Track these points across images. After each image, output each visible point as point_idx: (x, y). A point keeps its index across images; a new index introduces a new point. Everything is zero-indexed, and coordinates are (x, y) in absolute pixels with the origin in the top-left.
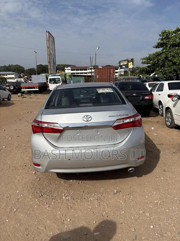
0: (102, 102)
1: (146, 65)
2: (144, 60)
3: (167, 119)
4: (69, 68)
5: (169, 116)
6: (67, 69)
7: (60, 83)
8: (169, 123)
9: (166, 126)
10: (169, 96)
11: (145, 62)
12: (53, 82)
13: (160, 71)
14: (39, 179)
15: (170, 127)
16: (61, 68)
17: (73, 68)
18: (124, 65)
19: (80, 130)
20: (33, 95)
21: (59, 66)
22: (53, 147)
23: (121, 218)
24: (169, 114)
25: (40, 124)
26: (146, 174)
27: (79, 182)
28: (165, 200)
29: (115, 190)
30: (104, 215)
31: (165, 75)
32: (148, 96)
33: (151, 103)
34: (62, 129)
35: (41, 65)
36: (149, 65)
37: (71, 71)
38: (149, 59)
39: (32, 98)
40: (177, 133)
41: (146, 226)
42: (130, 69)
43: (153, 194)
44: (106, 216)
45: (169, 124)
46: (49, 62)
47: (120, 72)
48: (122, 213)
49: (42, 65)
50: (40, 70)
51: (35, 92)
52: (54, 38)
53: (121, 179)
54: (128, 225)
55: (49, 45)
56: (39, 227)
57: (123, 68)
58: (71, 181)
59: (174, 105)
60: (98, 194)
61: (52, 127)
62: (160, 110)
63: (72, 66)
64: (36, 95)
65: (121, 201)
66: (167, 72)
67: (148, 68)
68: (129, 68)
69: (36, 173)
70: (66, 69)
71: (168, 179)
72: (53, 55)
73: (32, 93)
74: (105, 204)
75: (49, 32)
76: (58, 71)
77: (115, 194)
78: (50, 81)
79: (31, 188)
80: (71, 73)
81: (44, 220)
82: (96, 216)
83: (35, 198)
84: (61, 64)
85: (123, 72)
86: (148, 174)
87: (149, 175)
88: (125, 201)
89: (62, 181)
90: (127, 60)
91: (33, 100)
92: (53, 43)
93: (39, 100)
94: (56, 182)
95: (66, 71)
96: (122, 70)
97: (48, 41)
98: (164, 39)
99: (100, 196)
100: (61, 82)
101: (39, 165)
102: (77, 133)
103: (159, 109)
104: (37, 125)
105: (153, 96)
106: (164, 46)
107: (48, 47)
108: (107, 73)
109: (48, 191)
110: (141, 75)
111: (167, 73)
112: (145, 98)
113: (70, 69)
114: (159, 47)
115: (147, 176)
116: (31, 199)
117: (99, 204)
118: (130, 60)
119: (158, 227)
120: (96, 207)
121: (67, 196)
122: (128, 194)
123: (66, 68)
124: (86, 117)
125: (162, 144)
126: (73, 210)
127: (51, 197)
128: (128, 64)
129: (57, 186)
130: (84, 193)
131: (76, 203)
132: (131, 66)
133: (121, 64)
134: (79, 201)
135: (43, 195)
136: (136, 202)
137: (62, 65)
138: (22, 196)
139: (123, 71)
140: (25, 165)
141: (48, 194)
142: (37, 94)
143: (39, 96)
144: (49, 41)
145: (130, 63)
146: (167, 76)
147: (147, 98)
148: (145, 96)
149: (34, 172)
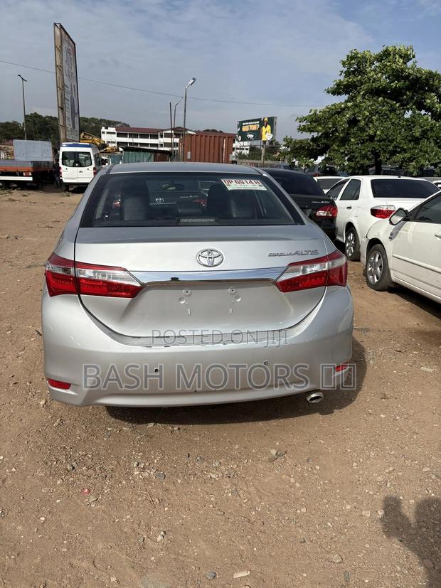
0: (235, 216)
1: (307, 136)
2: (304, 123)
3: (370, 269)
4: (112, 129)
5: (377, 260)
6: (106, 131)
7: (91, 164)
8: (375, 277)
9: (366, 285)
10: (375, 212)
11: (304, 126)
12: (72, 161)
13: (342, 151)
14: (58, 421)
15: (379, 288)
16: (91, 128)
17: (123, 130)
18: (251, 132)
19: (189, 291)
20: (16, 194)
21: (86, 122)
22: (109, 335)
23: (300, 526)
24: (378, 256)
25: (72, 270)
26: (341, 406)
27: (173, 427)
28: (400, 474)
29: (272, 448)
30: (252, 519)
31: (353, 161)
32: (325, 210)
33: (329, 228)
34: (139, 285)
35: (36, 116)
36: (315, 135)
37: (118, 136)
38: (314, 121)
39: (14, 200)
40: (395, 303)
41: (367, 546)
42: (265, 142)
43: (369, 458)
44: (260, 523)
45: (376, 280)
46: (62, 109)
47: (241, 149)
48: (299, 511)
49: (40, 117)
50: (33, 129)
51: (22, 186)
52: (74, 44)
53: (281, 420)
54: (321, 546)
55: (62, 62)
56: (75, 562)
57: (249, 139)
58: (151, 425)
59: (391, 234)
60: (227, 461)
61: (106, 279)
62: (347, 245)
63: (118, 125)
64: (25, 193)
65: (292, 480)
66: (356, 155)
67: (311, 143)
68: (263, 139)
69: (48, 403)
70: (104, 133)
71: (398, 418)
72: (70, 90)
73: (14, 188)
74: (252, 489)
75: (61, 26)
76: (82, 134)
77: (272, 460)
78: (63, 159)
79: (40, 448)
80: (118, 143)
81: (86, 540)
82: (233, 523)
83: (54, 474)
84: (89, 117)
85: (247, 149)
86: (346, 406)
87: (349, 407)
88: (302, 479)
89: (126, 428)
90: (259, 120)
91: (18, 206)
92: (72, 56)
93: (34, 207)
94: (109, 429)
95: (105, 138)
96: (246, 143)
97: (59, 49)
98: (353, 72)
99: (235, 466)
100: (93, 162)
101: (66, 386)
102: (181, 299)
103: (345, 244)
104: (61, 272)
105: (337, 211)
106: (351, 91)
107: (59, 68)
108: (212, 148)
109: (90, 456)
110: (294, 160)
111: (356, 158)
112: (317, 214)
113: (114, 133)
114: (339, 94)
115: (346, 410)
116: (41, 479)
117: (236, 490)
118: (266, 119)
119: (398, 547)
120: (228, 499)
121: (144, 468)
122: (308, 461)
123: (103, 128)
124: (205, 253)
125: (367, 330)
126: (166, 509)
127: (98, 471)
128: (260, 129)
129: (111, 439)
130: (191, 458)
131: (171, 487)
132: (267, 135)
133: (245, 129)
134: (179, 481)
135: (75, 466)
136: (330, 482)
137: (93, 119)
138: (14, 470)
139: (248, 147)
140: (14, 380)
141: (90, 463)
142: (29, 192)
143: (34, 196)
144: (61, 52)
145: (266, 127)
146: (356, 164)
147: (322, 214)
148: (318, 210)
149: (42, 402)
